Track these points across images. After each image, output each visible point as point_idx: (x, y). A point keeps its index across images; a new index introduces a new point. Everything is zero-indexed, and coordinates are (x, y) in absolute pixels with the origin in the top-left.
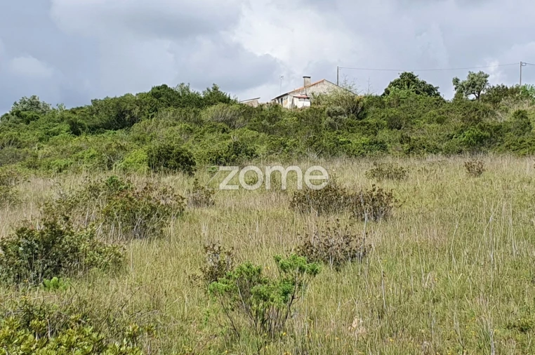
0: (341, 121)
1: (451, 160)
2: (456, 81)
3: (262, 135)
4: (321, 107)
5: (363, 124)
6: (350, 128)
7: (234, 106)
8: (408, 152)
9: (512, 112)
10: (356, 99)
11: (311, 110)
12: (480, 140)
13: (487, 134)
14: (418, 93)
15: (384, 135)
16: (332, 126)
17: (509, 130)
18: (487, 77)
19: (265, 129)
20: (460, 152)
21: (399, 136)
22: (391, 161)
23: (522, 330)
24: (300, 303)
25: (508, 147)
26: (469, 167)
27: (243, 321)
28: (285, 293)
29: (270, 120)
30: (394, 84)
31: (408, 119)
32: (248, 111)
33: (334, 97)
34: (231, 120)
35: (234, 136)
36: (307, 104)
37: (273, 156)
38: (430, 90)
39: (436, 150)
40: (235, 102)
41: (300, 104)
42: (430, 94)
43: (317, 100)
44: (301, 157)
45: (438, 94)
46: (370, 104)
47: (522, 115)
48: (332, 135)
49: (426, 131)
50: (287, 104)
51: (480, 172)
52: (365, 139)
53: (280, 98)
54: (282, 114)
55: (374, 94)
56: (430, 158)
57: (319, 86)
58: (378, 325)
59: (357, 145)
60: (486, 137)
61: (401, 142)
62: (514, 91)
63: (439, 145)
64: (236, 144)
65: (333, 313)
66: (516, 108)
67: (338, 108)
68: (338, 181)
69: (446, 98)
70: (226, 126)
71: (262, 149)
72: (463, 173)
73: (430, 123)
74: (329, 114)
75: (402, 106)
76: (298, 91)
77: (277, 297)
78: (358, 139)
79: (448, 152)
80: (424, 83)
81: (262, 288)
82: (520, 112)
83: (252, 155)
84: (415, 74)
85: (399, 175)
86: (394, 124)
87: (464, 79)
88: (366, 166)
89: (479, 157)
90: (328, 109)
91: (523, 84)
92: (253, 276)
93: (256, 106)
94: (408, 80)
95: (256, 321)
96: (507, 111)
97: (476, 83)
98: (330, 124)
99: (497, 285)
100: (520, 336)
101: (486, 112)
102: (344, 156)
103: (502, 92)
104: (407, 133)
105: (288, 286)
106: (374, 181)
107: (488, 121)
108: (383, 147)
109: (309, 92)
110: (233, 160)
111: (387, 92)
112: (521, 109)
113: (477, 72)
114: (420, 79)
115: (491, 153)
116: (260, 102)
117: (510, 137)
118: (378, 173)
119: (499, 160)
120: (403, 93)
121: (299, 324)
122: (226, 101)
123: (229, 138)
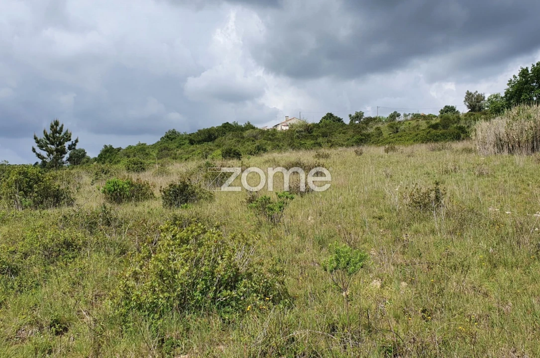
0: (302, 135)
1: (348, 149)
2: (350, 116)
3: (269, 142)
4: (294, 129)
5: (311, 136)
6: (305, 137)
7: (257, 130)
8: (331, 147)
9: (374, 127)
10: (308, 125)
11: (289, 130)
12: (361, 140)
13: (364, 137)
14: (334, 121)
15: (320, 140)
16: (298, 137)
17: (373, 135)
18: (363, 113)
19: (270, 139)
20: (353, 145)
21: (326, 140)
22: (324, 151)
23: (379, 219)
24: (287, 211)
25: (373, 143)
26: (356, 152)
27: (263, 219)
28: (280, 207)
29: (272, 135)
30: (324, 118)
31: (330, 133)
32: (262, 132)
33: (299, 125)
34: (256, 136)
35: (257, 143)
36: (287, 128)
37: (274, 150)
38: (339, 120)
39: (342, 145)
40: (257, 128)
41: (285, 128)
42: (339, 122)
43: (292, 126)
44: (286, 150)
45: (343, 122)
46: (314, 127)
47: (378, 129)
48: (298, 141)
49: (338, 137)
50: (279, 128)
51: (361, 154)
52: (312, 142)
53: (276, 126)
54: (277, 133)
55: (315, 123)
56: (340, 149)
57: (292, 120)
58: (319, 219)
59: (309, 144)
60: (363, 139)
61: (328, 142)
62: (375, 119)
63: (343, 143)
64: (258, 146)
65: (300, 215)
66: (376, 126)
67: (301, 129)
68: (301, 160)
69: (346, 123)
70: (254, 139)
71: (269, 148)
72: (354, 154)
73: (339, 134)
74: (297, 132)
75: (328, 127)
76: (283, 123)
77: (277, 209)
78: (309, 142)
79: (347, 146)
80: (336, 117)
81: (271, 205)
82: (377, 128)
83: (265, 150)
84: (333, 113)
85: (327, 156)
86: (324, 135)
87: (353, 114)
88: (313, 153)
89: (361, 147)
90: (297, 129)
91: (379, 116)
92: (267, 200)
93: (266, 130)
94: (330, 116)
95: (269, 219)
96: (372, 127)
97: (359, 116)
98: (297, 136)
99: (369, 200)
100: (378, 221)
101: (363, 128)
102: (304, 149)
103: (370, 120)
104: (330, 139)
105: (281, 205)
106: (316, 159)
107: (364, 132)
108: (320, 145)
109: (288, 123)
110: (257, 153)
111: (321, 122)
112: (378, 126)
113: (359, 111)
114: (335, 115)
115: (365, 146)
116: (268, 128)
117: (373, 139)
118: (318, 156)
119: (369, 149)
120: (328, 122)
121: (286, 220)
122: (253, 128)
123: (255, 144)
